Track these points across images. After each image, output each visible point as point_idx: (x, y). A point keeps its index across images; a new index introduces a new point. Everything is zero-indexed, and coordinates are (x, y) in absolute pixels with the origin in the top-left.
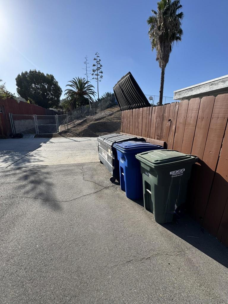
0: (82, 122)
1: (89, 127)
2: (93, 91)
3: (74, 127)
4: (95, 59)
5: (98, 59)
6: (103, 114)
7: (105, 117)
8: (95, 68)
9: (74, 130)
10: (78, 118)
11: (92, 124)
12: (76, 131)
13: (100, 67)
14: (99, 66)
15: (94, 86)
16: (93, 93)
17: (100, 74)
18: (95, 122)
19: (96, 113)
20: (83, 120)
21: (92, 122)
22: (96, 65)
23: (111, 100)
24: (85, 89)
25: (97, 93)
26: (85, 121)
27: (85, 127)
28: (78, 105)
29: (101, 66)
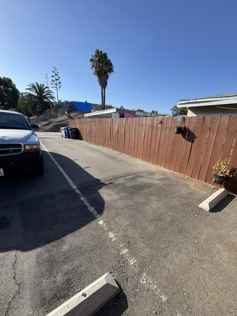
0: (47, 123)
1: (54, 126)
2: (52, 96)
3: (42, 126)
4: (53, 72)
5: (56, 72)
6: (63, 118)
7: (64, 120)
8: (54, 79)
9: (43, 128)
10: (44, 121)
11: (55, 125)
12: (45, 128)
13: (59, 79)
14: (57, 78)
15: (53, 92)
16: (52, 98)
17: (59, 84)
18: (58, 123)
19: (57, 117)
20: (48, 122)
21: (55, 124)
22: (55, 76)
23: (69, 107)
24: (45, 94)
25: (57, 98)
26: (50, 122)
27: (50, 126)
28: (39, 108)
29: (59, 77)
